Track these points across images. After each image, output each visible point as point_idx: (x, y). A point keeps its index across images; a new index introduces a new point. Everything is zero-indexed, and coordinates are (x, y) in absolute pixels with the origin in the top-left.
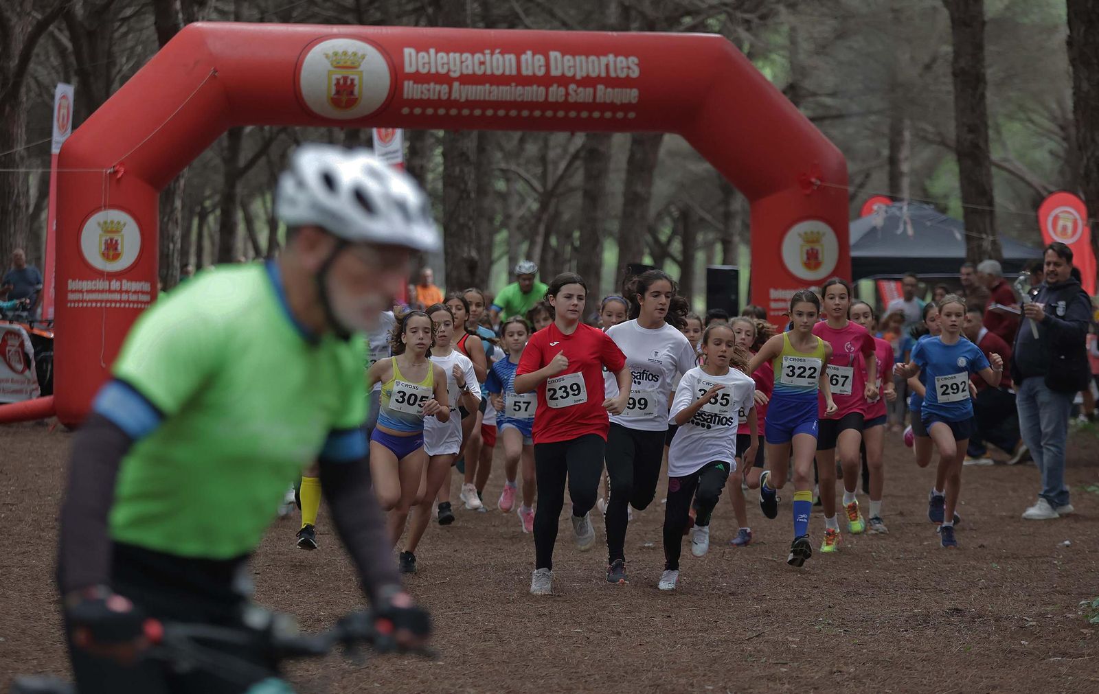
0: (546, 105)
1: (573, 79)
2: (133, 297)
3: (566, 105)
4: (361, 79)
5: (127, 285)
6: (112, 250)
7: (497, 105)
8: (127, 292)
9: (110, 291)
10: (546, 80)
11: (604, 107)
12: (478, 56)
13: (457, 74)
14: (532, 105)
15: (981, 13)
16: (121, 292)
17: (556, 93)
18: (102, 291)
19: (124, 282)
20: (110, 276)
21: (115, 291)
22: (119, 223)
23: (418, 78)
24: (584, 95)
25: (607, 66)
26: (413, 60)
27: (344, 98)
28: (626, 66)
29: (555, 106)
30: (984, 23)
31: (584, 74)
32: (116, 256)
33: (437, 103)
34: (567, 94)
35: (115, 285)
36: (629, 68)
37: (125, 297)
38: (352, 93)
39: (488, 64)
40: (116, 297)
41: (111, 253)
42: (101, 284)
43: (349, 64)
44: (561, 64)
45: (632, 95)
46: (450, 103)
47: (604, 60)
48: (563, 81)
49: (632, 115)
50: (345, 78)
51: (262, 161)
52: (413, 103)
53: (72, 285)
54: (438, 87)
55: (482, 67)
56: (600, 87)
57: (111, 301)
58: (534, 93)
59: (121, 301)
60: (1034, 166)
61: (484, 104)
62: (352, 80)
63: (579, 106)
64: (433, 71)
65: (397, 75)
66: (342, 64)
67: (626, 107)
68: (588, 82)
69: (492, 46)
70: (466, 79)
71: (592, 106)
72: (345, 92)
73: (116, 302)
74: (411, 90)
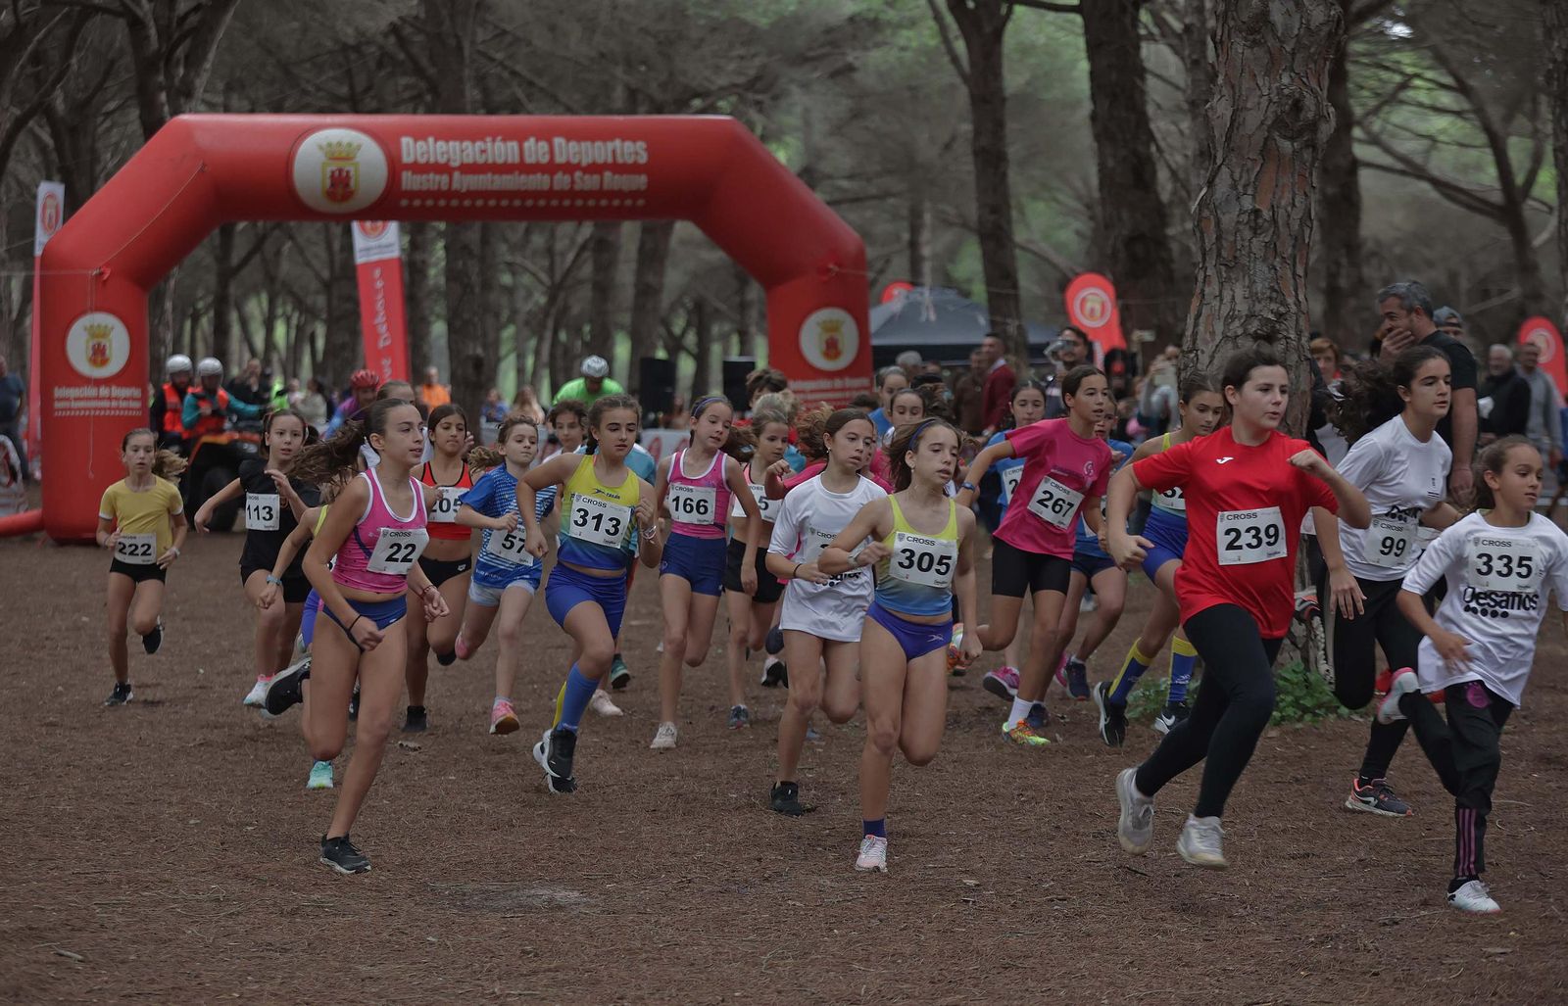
0: (550, 194)
1: (578, 167)
2: (123, 404)
3: (572, 194)
4: (356, 170)
5: (116, 391)
6: (99, 355)
7: (499, 195)
8: (117, 399)
9: (98, 398)
10: (551, 168)
11: (612, 194)
12: (479, 144)
13: (456, 164)
14: (536, 194)
15: (1000, 89)
16: (110, 399)
17: (561, 181)
18: (88, 399)
19: (114, 388)
20: (98, 383)
21: (103, 399)
22: (106, 327)
23: (417, 168)
24: (590, 182)
25: (614, 152)
26: (411, 150)
27: (340, 190)
28: (634, 151)
29: (562, 195)
30: (1004, 100)
31: (590, 161)
32: (104, 362)
33: (437, 194)
34: (573, 182)
35: (104, 391)
36: (637, 153)
37: (114, 404)
38: (347, 185)
39: (489, 151)
40: (105, 404)
41: (99, 359)
42: (91, 391)
43: (344, 155)
44: (566, 150)
45: (641, 181)
46: (450, 194)
47: (610, 145)
48: (569, 168)
49: (641, 202)
50: (340, 171)
51: (257, 259)
52: (412, 195)
53: (58, 392)
54: (438, 177)
55: (484, 156)
56: (608, 174)
57: (100, 409)
58: (539, 182)
59: (110, 409)
60: (1059, 247)
61: (486, 194)
62: (348, 172)
63: (586, 195)
64: (432, 160)
65: (395, 166)
66: (336, 155)
67: (634, 194)
68: (595, 168)
69: (494, 133)
70: (468, 169)
71: (599, 194)
72: (340, 184)
73: (105, 409)
74: (409, 181)
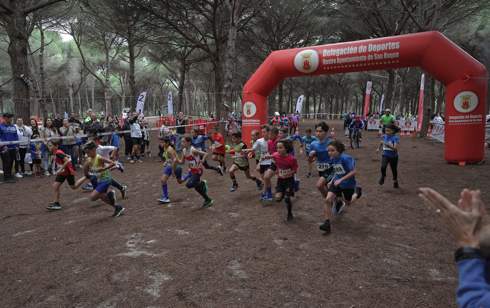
0: (367, 62)
1: (376, 52)
2: (254, 124)
3: (374, 61)
4: (310, 60)
5: (252, 121)
6: (249, 112)
7: (351, 63)
8: (252, 122)
9: (248, 122)
10: (367, 54)
11: (387, 60)
12: (346, 49)
13: (338, 55)
14: (363, 62)
16: (251, 122)
17: (370, 57)
18: (246, 122)
20: (248, 118)
21: (249, 122)
22: (250, 105)
23: (327, 58)
24: (380, 57)
25: (388, 46)
26: (326, 53)
27: (307, 66)
29: (371, 61)
31: (380, 50)
32: (250, 113)
33: (333, 65)
34: (374, 57)
35: (250, 121)
36: (396, 46)
37: (252, 124)
38: (308, 64)
39: (348, 51)
40: (250, 124)
43: (307, 56)
44: (372, 48)
45: (397, 54)
46: (337, 64)
47: (387, 44)
48: (372, 53)
49: (398, 61)
50: (306, 61)
52: (326, 66)
54: (333, 60)
55: (346, 52)
56: (385, 53)
57: (248, 125)
58: (363, 58)
59: (251, 125)
61: (347, 64)
62: (308, 61)
63: (378, 61)
64: (331, 55)
65: (321, 57)
66: (305, 57)
67: (395, 59)
68: (381, 52)
69: (350, 45)
70: (341, 56)
71: (383, 60)
72: (306, 65)
73: (250, 125)
74: (325, 62)
